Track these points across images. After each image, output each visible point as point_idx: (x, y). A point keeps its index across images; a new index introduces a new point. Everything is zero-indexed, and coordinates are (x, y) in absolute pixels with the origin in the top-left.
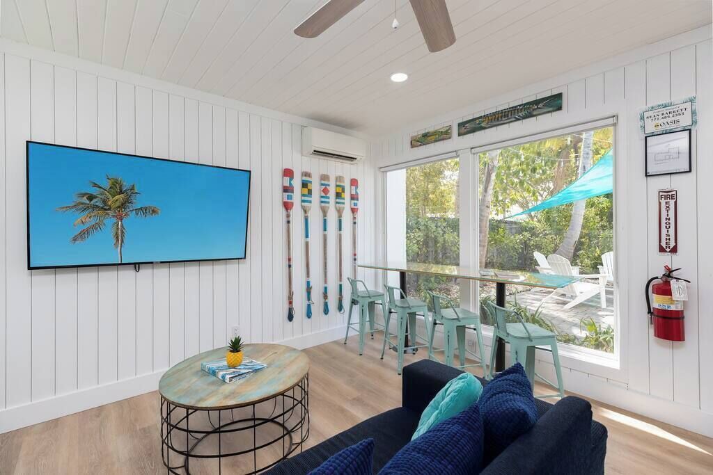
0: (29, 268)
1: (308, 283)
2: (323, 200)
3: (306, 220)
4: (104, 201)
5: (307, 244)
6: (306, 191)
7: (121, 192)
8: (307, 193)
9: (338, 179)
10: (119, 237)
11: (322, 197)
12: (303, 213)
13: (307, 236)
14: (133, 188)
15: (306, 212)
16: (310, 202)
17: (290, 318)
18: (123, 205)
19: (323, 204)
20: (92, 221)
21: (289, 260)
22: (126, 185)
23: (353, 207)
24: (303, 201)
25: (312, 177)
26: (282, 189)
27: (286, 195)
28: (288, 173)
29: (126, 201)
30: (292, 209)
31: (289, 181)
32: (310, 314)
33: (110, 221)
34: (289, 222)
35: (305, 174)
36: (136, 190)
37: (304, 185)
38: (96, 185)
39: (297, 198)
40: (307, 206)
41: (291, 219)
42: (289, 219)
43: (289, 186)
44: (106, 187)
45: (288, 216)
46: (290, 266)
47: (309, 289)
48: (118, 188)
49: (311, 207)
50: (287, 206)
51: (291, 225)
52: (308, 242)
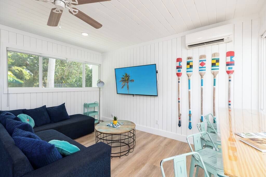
0: (117, 94)
1: (190, 112)
2: (201, 69)
3: (189, 80)
4: (125, 79)
5: (189, 92)
8: (189, 67)
9: (213, 55)
10: (128, 87)
11: (200, 68)
13: (189, 88)
15: (188, 76)
16: (192, 71)
17: (180, 125)
18: (128, 80)
19: (201, 72)
20: (124, 84)
21: (179, 99)
23: (228, 70)
24: (187, 72)
25: (193, 59)
26: (176, 68)
27: (178, 70)
28: (179, 60)
29: (128, 79)
30: (181, 76)
31: (179, 63)
32: (190, 128)
33: (126, 84)
34: (179, 82)
35: (189, 58)
36: (129, 76)
37: (188, 63)
38: (123, 76)
39: (184, 70)
40: (190, 74)
41: (180, 81)
42: (179, 81)
43: (179, 66)
44: (125, 76)
45: (179, 79)
46: (179, 102)
47: (190, 115)
48: (127, 76)
49: (192, 74)
50: (179, 75)
51: (180, 83)
52: (190, 91)
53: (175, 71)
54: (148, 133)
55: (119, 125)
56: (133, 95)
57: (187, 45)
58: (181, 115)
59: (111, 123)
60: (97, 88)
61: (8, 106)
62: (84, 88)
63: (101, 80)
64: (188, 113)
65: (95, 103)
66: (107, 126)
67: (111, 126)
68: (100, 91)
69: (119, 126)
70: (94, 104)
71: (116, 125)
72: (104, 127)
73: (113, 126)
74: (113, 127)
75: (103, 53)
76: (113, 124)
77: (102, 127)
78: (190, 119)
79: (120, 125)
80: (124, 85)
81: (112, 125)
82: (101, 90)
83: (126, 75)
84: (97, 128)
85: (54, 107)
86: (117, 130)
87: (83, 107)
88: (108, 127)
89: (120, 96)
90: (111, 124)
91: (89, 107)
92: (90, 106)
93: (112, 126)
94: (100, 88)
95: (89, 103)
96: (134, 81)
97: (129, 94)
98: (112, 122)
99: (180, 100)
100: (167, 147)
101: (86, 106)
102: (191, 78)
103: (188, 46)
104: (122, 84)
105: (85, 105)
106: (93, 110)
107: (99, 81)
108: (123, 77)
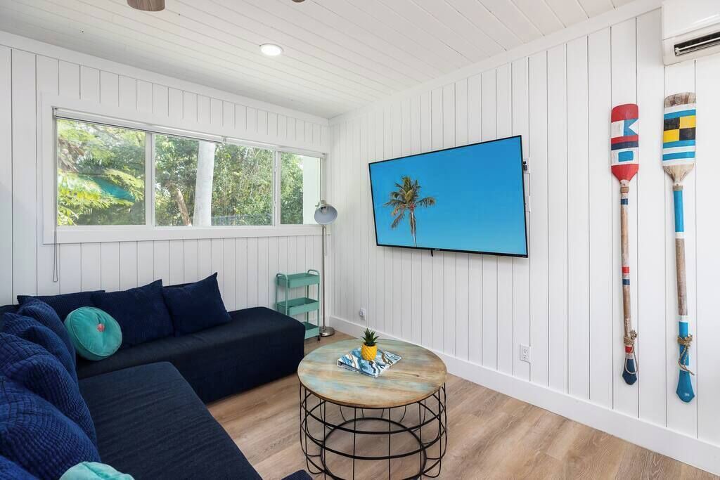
0: (378, 245)
1: (682, 327)
3: (677, 194)
4: (403, 197)
5: (678, 245)
6: (674, 135)
7: (411, 188)
10: (413, 225)
12: (668, 180)
13: (678, 228)
14: (416, 184)
15: (673, 178)
16: (692, 155)
17: (629, 376)
18: (412, 199)
20: (398, 213)
21: (625, 270)
22: (413, 182)
24: (666, 157)
25: (694, 101)
26: (608, 144)
27: (620, 154)
28: (624, 113)
29: (414, 195)
30: (634, 178)
31: (626, 127)
32: (687, 395)
33: (407, 212)
34: (624, 202)
35: (673, 101)
36: (418, 185)
37: (670, 123)
38: (398, 186)
39: (648, 154)
40: (682, 166)
41: (630, 196)
42: (626, 196)
43: (625, 137)
44: (403, 185)
45: (623, 190)
46: (625, 282)
47: (683, 341)
48: (408, 185)
49: (692, 166)
50: (621, 173)
51: (630, 208)
52: (683, 240)
53: (605, 158)
54: (490, 392)
55: (382, 362)
56: (432, 251)
57: (669, 45)
58: (635, 335)
59: (355, 355)
60: (316, 226)
61: (55, 280)
62: (276, 227)
63: (329, 203)
64: (673, 332)
65: (311, 272)
66: (342, 363)
67: (353, 365)
68: (323, 235)
69: (384, 370)
70: (308, 275)
71: (371, 363)
72: (331, 367)
73: (362, 366)
74: (362, 371)
75: (332, 119)
76: (361, 357)
77: (323, 367)
78: (683, 359)
79: (387, 366)
80: (400, 218)
81: (359, 361)
82: (328, 232)
83: (407, 181)
84: (304, 368)
85: (184, 285)
86: (376, 386)
87: (272, 285)
88: (342, 370)
89: (388, 252)
90: (356, 359)
91: (289, 287)
92: (293, 283)
93: (358, 367)
94: (324, 227)
95: (290, 274)
96: (435, 201)
97: (416, 248)
98: (360, 349)
99: (631, 276)
100: (578, 466)
101: (281, 282)
102: (686, 184)
103: (675, 46)
104: (394, 211)
105: (278, 278)
106: (303, 296)
107: (320, 207)
108: (397, 190)
